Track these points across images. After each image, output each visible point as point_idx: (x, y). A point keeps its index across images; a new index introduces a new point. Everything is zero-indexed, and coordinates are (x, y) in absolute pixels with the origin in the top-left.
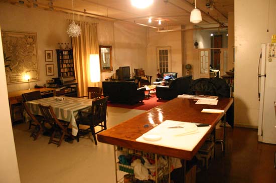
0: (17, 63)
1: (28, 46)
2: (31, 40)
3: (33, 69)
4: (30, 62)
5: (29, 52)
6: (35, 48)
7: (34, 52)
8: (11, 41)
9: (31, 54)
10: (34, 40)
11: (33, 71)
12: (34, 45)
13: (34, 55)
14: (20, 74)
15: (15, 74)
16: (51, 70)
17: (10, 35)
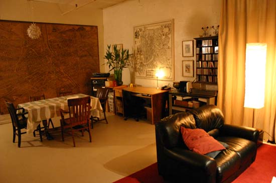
0: (153, 57)
1: (164, 37)
2: (166, 30)
3: (167, 66)
4: (164, 57)
5: (164, 45)
6: (170, 40)
7: (170, 45)
8: (149, 34)
9: (165, 47)
10: (169, 30)
11: (167, 68)
12: (170, 36)
13: (169, 48)
14: (154, 69)
15: (150, 70)
16: (189, 69)
17: (149, 28)
